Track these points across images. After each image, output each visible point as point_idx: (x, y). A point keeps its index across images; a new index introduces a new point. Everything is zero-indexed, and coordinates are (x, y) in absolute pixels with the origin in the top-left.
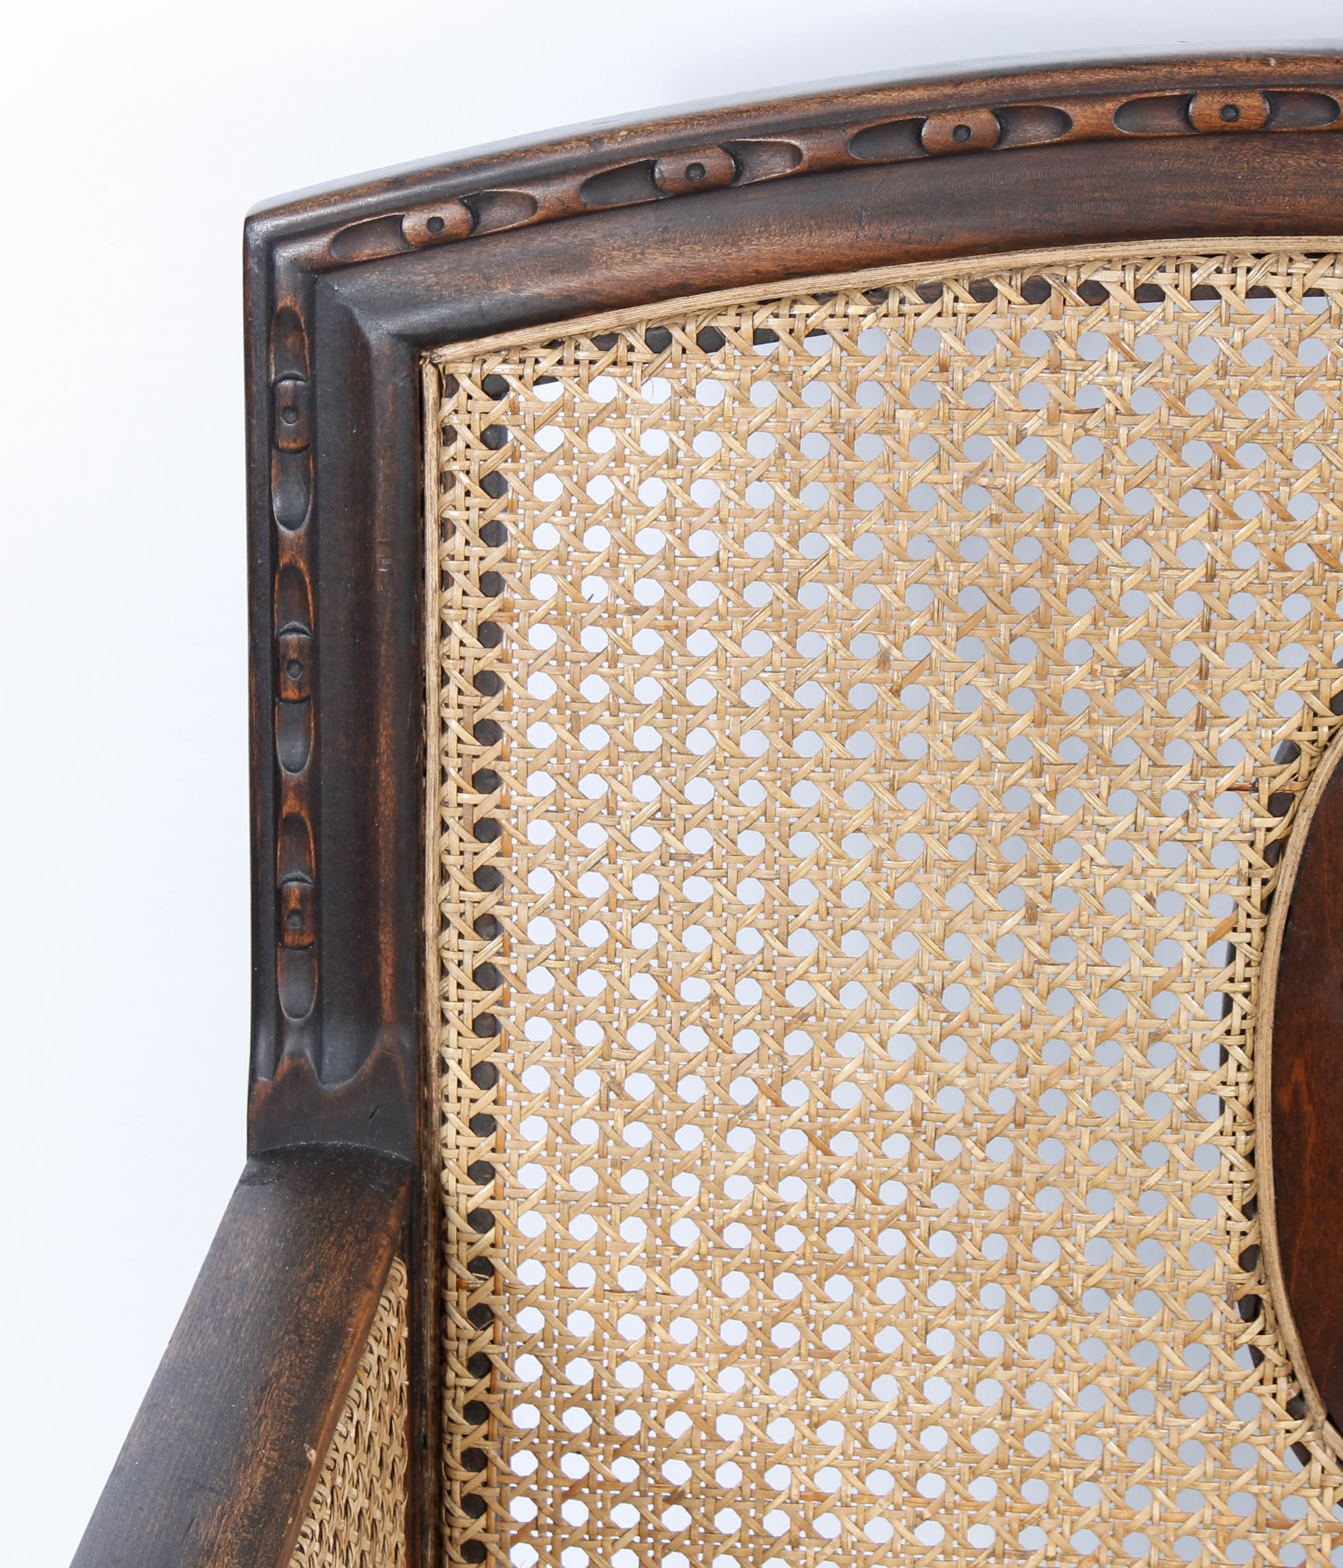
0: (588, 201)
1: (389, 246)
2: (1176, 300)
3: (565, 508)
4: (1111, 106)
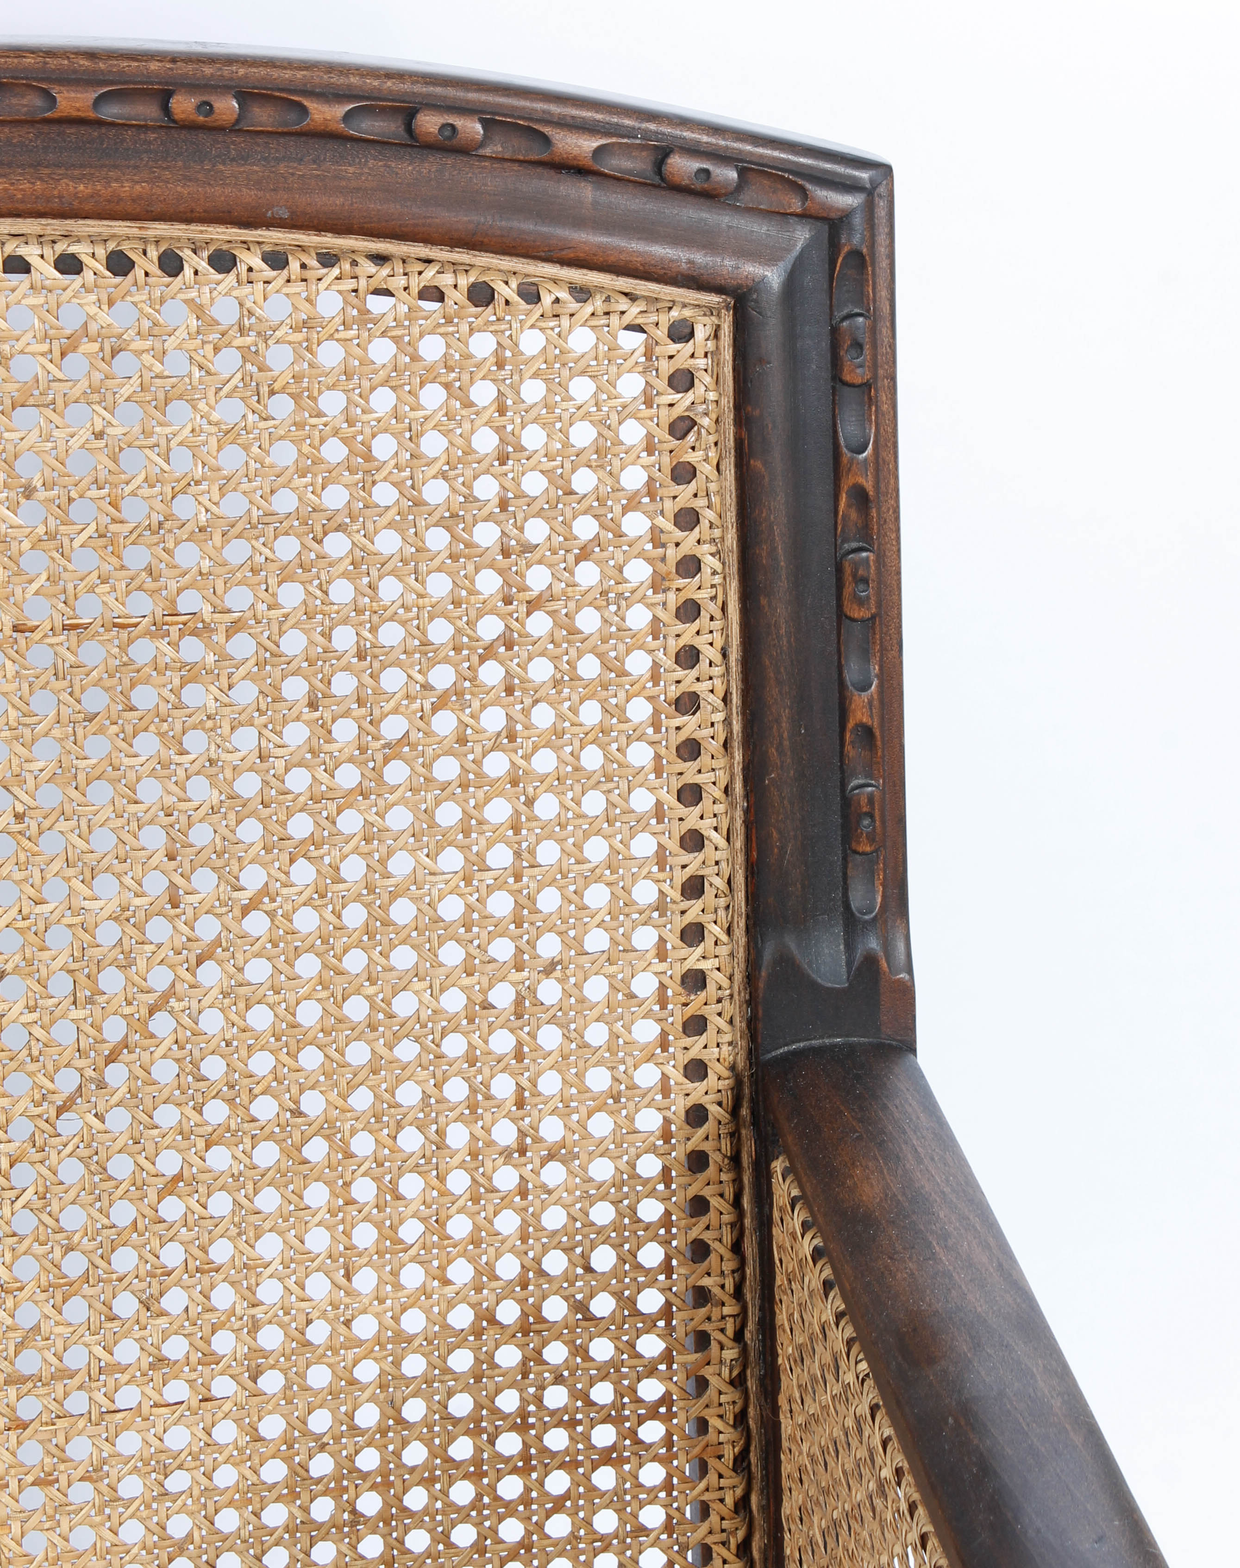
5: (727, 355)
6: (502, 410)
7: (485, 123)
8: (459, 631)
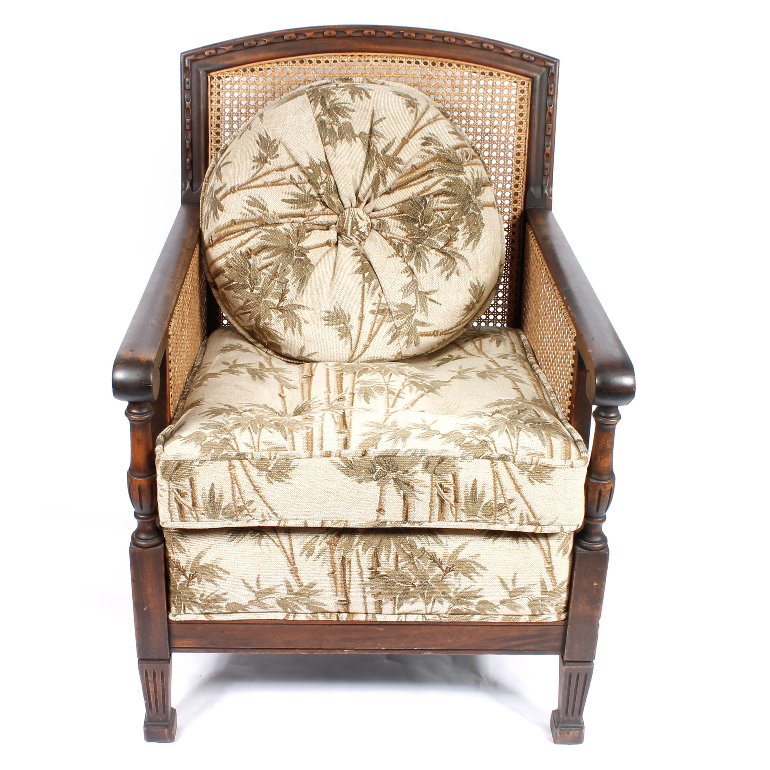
0: (233, 49)
1: (203, 57)
2: (323, 63)
3: (230, 98)
4: (312, 33)
5: (530, 88)
6: (492, 94)
7: (494, 46)
8: (482, 130)
